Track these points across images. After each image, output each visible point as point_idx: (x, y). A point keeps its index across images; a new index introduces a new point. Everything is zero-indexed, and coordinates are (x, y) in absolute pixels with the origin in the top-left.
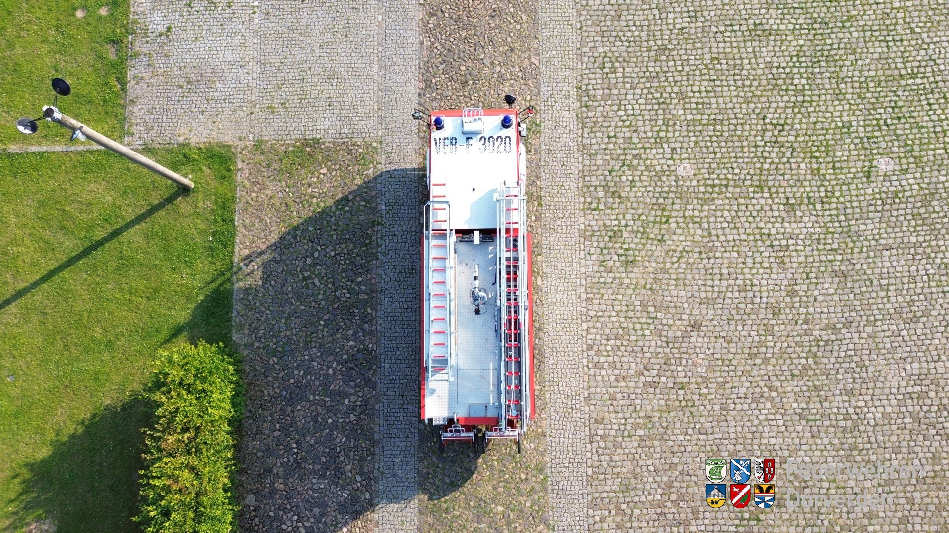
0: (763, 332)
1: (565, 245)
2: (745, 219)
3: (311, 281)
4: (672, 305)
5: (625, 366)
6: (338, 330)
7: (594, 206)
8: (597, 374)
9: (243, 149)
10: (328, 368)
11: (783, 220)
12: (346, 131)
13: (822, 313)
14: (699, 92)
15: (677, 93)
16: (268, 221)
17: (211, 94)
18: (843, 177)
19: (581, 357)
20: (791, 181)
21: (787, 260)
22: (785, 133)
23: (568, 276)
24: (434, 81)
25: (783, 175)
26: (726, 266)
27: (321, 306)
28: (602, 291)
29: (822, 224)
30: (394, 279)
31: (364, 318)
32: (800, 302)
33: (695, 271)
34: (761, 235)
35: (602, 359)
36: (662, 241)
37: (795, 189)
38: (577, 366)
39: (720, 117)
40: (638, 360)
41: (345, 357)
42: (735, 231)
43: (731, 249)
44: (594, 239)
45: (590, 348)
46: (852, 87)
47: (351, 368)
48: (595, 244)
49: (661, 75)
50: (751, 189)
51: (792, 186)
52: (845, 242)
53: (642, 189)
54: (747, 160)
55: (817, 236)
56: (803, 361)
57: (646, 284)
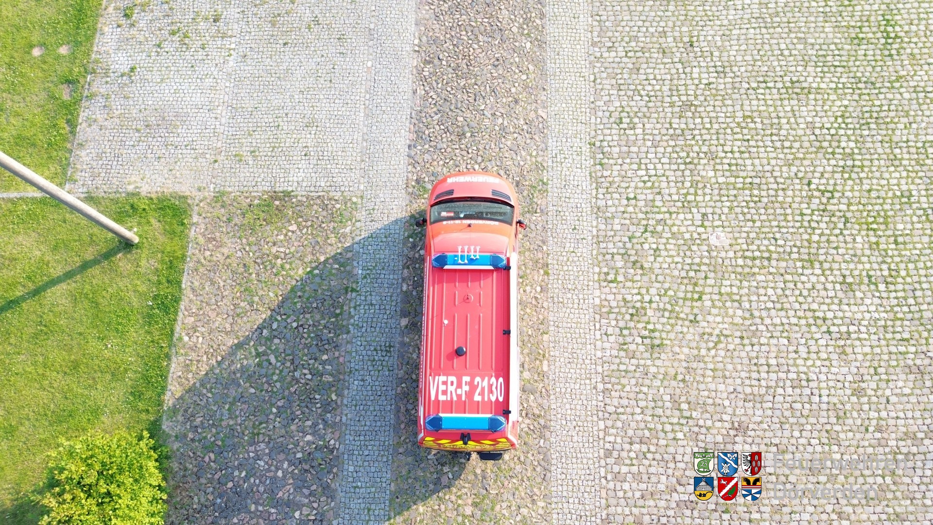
0: (826, 441)
1: (577, 323)
2: (794, 299)
3: (265, 358)
4: (710, 401)
5: (654, 479)
6: (293, 420)
7: (611, 277)
8: (618, 488)
9: (201, 201)
10: (277, 469)
11: (841, 301)
12: (323, 184)
13: (897, 418)
14: (732, 152)
15: (705, 153)
16: (222, 284)
17: (171, 139)
18: (908, 253)
19: (597, 465)
20: (846, 256)
21: (849, 350)
22: (835, 201)
23: (581, 361)
24: (427, 132)
25: (836, 248)
26: (773, 355)
27: (275, 390)
28: (624, 381)
29: (888, 308)
30: (366, 358)
31: (328, 406)
32: (869, 403)
33: (736, 360)
34: (816, 318)
35: (625, 469)
36: (694, 321)
37: (852, 266)
38: (592, 477)
39: (757, 181)
40: (670, 472)
41: (299, 455)
42: (783, 313)
43: (778, 334)
44: (612, 316)
45: (608, 453)
46: (909, 153)
47: (306, 471)
48: (614, 323)
49: (687, 132)
50: (799, 264)
51: (848, 262)
52: (917, 331)
53: (669, 260)
54: (791, 230)
55: (883, 323)
56: (879, 480)
57: (676, 374)
